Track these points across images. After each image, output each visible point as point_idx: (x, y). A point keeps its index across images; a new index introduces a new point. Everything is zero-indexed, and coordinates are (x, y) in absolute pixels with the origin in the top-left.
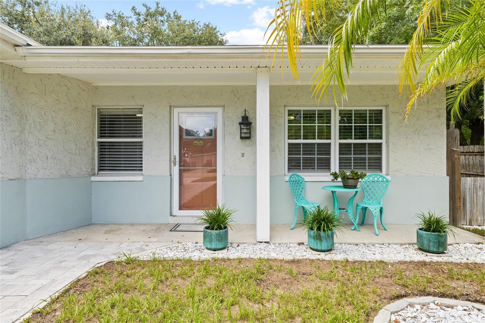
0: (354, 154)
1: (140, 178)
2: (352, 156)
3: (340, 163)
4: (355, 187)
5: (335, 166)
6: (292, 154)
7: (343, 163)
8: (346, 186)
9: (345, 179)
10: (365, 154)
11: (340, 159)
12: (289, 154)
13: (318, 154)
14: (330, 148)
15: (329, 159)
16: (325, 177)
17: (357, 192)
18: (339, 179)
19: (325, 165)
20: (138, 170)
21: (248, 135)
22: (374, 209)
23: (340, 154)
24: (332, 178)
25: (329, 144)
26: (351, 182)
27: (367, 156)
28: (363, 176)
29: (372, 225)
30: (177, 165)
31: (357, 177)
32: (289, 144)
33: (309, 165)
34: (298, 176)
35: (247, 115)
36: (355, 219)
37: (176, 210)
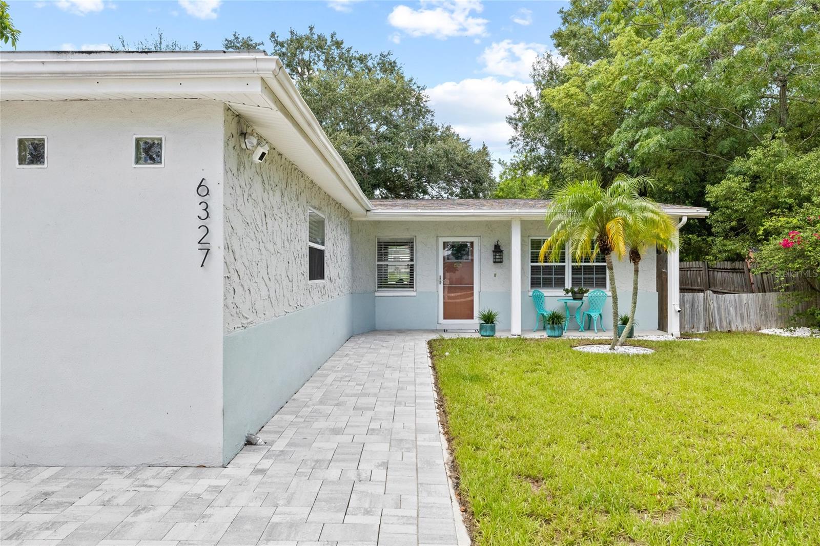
0: (584, 274)
1: (414, 294)
2: (583, 276)
3: (572, 281)
4: (581, 299)
5: (568, 284)
6: (534, 274)
7: (575, 281)
8: (575, 299)
9: (574, 293)
10: (593, 274)
11: (573, 278)
12: (531, 274)
13: (555, 274)
14: (564, 269)
15: (564, 279)
16: (560, 292)
17: (582, 303)
18: (570, 294)
19: (560, 283)
20: (410, 287)
21: (499, 260)
22: (595, 315)
23: (572, 274)
24: (564, 293)
25: (564, 266)
26: (578, 296)
27: (594, 276)
28: (587, 291)
29: (594, 330)
30: (442, 284)
31: (582, 292)
32: (532, 267)
33: (548, 284)
34: (539, 291)
35: (500, 244)
36: (582, 323)
37: (442, 320)
